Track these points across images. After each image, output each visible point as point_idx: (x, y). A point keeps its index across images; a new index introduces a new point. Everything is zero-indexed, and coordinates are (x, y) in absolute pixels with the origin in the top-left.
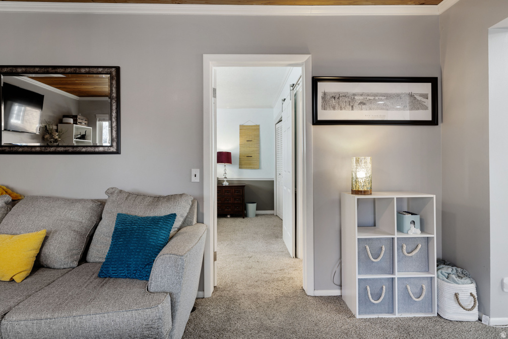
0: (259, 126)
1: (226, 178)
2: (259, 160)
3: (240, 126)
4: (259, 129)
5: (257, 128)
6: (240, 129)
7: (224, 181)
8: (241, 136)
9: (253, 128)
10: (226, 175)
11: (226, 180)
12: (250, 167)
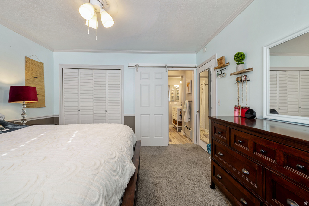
2: (44, 98)
5: (41, 66)
8: (27, 70)
9: (39, 64)
10: (25, 116)
11: (25, 122)
12: (37, 105)
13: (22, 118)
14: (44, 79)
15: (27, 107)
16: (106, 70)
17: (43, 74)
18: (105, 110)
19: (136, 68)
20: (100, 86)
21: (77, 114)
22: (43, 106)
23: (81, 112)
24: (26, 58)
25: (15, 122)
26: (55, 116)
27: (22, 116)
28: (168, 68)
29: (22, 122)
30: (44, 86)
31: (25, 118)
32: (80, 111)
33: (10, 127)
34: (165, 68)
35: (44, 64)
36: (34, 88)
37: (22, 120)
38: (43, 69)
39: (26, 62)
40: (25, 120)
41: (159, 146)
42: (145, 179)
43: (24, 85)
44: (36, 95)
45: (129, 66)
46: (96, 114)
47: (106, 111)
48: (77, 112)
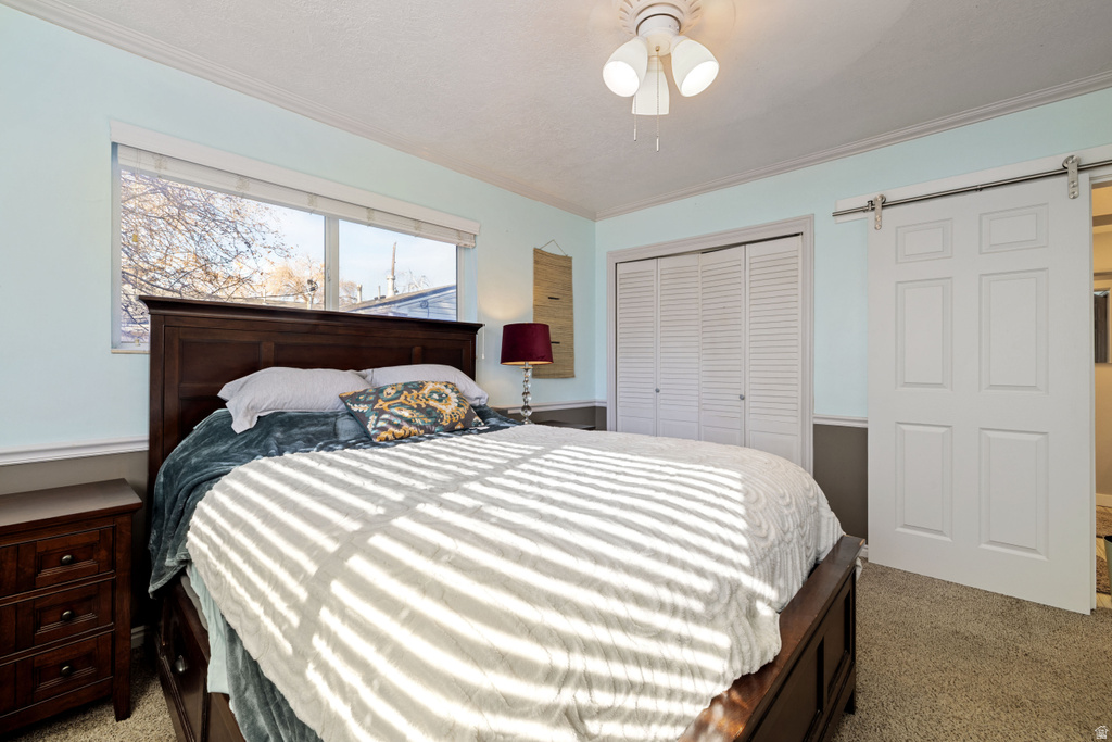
0: (570, 259)
2: (572, 353)
4: (571, 268)
8: (537, 282)
9: (561, 262)
10: (529, 398)
11: (529, 413)
12: (557, 372)
13: (523, 404)
14: (571, 301)
15: (535, 375)
16: (743, 247)
17: (570, 288)
18: (739, 392)
19: (873, 213)
20: (722, 305)
21: (651, 401)
22: (568, 374)
23: (663, 396)
24: (537, 252)
25: (510, 412)
26: (597, 405)
27: (522, 397)
28: (1085, 176)
29: (522, 413)
30: (572, 320)
31: (529, 404)
32: (661, 392)
33: (493, 421)
34: (1063, 179)
35: (573, 261)
36: (545, 328)
37: (524, 408)
38: (571, 274)
39: (536, 262)
40: (529, 408)
41: (1018, 601)
42: (884, 726)
43: (530, 320)
44: (548, 343)
45: (836, 215)
46: (707, 407)
47: (742, 398)
48: (651, 396)
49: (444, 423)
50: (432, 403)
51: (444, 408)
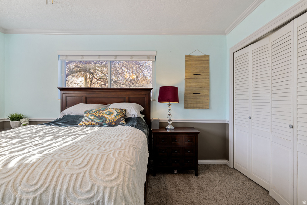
0: (208, 56)
1: (170, 120)
2: (208, 97)
3: (186, 56)
4: (208, 60)
5: (205, 59)
6: (186, 61)
7: (168, 124)
8: (187, 68)
9: (202, 59)
10: (172, 116)
12: (198, 106)
14: (208, 75)
16: (293, 21)
17: (208, 69)
21: (248, 123)
23: (253, 121)
26: (227, 122)
30: (208, 83)
47: (292, 127)
48: (248, 120)
49: (106, 122)
50: (105, 115)
51: (108, 117)
